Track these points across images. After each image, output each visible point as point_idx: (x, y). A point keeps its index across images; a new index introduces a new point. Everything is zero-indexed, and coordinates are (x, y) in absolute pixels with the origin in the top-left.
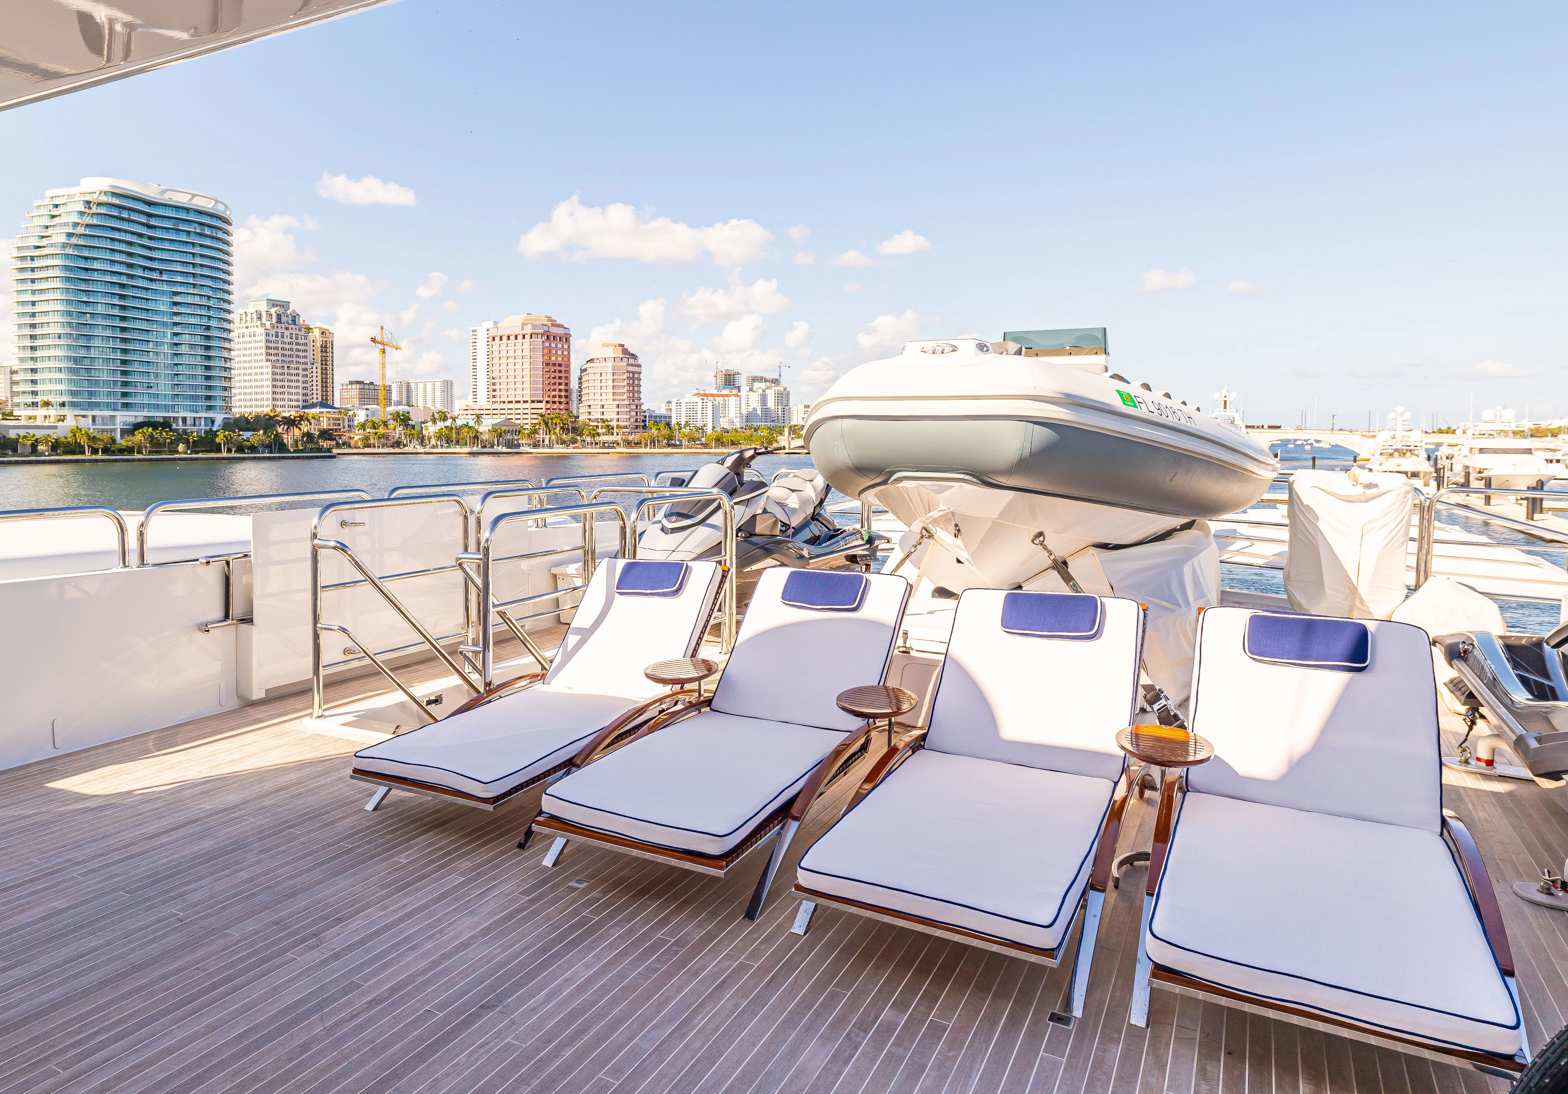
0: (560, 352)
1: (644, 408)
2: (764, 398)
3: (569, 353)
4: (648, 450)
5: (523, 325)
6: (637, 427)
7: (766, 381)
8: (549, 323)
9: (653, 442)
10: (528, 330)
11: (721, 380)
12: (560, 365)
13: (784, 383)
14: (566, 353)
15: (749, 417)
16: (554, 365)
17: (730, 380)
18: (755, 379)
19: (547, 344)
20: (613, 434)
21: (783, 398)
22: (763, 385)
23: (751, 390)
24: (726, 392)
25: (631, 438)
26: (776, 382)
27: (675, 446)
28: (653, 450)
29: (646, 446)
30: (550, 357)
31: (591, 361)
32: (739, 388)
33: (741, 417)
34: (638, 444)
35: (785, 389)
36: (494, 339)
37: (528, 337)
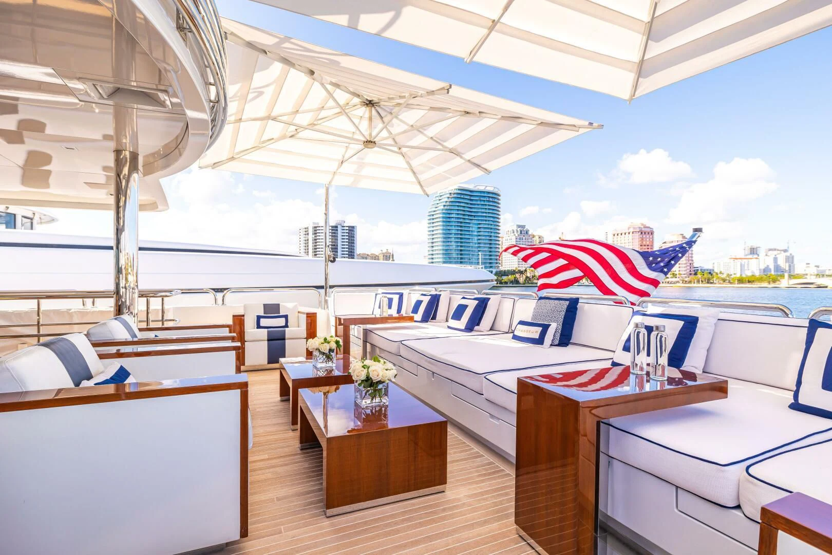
0: (648, 240)
1: (695, 265)
2: (775, 259)
3: (653, 240)
4: (695, 285)
5: (629, 228)
6: (691, 274)
7: (778, 250)
8: (642, 227)
9: (698, 281)
10: (631, 230)
11: (748, 252)
12: (648, 246)
13: (791, 251)
14: (651, 240)
15: (766, 270)
16: (645, 246)
17: (753, 251)
18: (770, 250)
19: (641, 236)
20: (676, 277)
21: (790, 259)
22: (775, 252)
23: (766, 255)
24: (751, 256)
25: (686, 279)
26: (785, 251)
27: (711, 283)
28: (698, 285)
29: (694, 283)
30: (642, 242)
31: (665, 243)
32: (758, 255)
33: (760, 270)
34: (690, 282)
35: (791, 254)
36: (614, 235)
37: (631, 233)
